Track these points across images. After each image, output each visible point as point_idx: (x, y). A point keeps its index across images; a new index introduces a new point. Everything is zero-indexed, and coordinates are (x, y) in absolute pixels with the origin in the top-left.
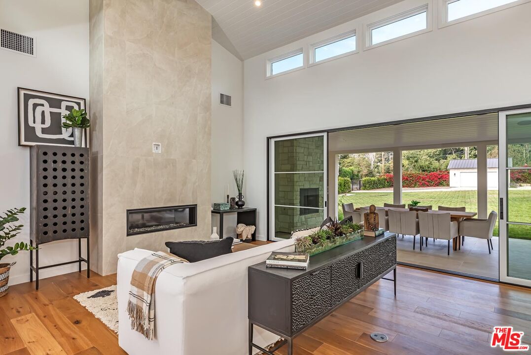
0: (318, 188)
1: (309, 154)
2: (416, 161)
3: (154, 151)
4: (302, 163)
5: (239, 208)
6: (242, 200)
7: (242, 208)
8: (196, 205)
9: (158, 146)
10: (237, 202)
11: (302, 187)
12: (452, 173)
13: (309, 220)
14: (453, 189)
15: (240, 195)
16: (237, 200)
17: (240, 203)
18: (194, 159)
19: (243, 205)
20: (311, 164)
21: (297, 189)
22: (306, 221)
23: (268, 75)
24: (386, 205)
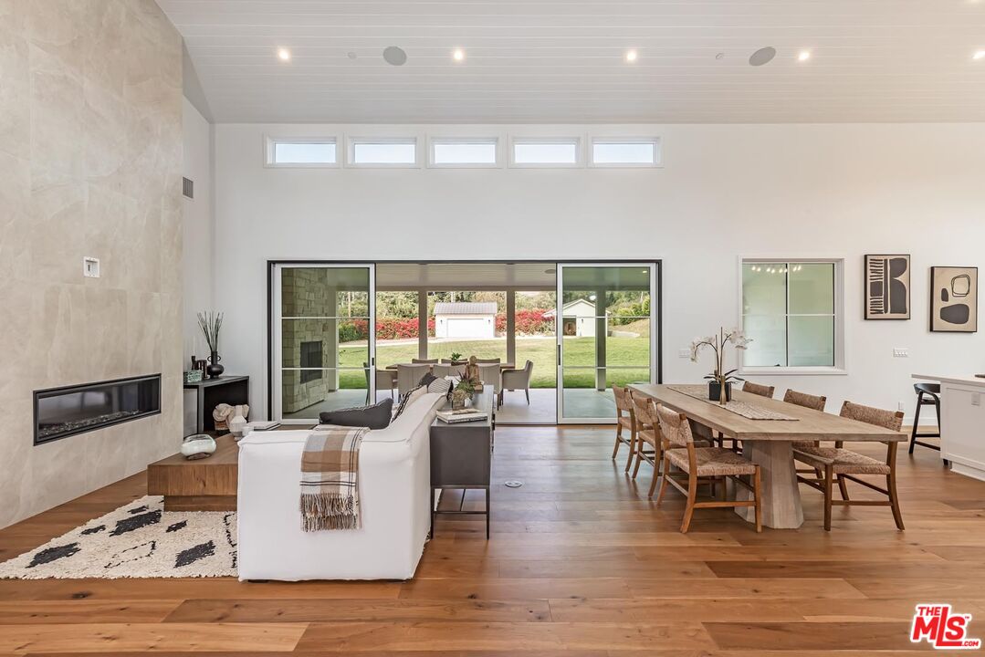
0: (321, 342)
1: (311, 290)
2: (393, 303)
3: (86, 273)
4: (304, 302)
5: (212, 378)
6: (219, 363)
7: (218, 378)
8: (160, 375)
9: (91, 264)
10: (209, 368)
11: (303, 341)
12: (438, 319)
13: (311, 390)
14: (442, 341)
15: (214, 355)
16: (209, 363)
17: (214, 369)
18: (157, 291)
19: (221, 372)
20: (313, 304)
21: (298, 342)
22: (308, 392)
23: (269, 161)
24: (414, 361)
